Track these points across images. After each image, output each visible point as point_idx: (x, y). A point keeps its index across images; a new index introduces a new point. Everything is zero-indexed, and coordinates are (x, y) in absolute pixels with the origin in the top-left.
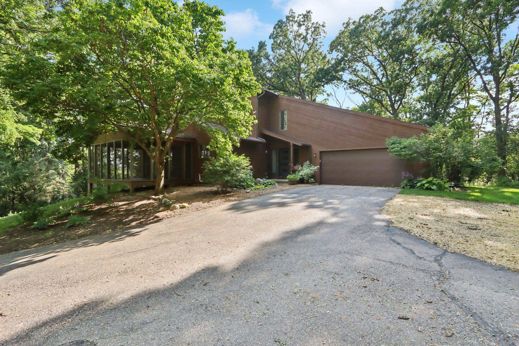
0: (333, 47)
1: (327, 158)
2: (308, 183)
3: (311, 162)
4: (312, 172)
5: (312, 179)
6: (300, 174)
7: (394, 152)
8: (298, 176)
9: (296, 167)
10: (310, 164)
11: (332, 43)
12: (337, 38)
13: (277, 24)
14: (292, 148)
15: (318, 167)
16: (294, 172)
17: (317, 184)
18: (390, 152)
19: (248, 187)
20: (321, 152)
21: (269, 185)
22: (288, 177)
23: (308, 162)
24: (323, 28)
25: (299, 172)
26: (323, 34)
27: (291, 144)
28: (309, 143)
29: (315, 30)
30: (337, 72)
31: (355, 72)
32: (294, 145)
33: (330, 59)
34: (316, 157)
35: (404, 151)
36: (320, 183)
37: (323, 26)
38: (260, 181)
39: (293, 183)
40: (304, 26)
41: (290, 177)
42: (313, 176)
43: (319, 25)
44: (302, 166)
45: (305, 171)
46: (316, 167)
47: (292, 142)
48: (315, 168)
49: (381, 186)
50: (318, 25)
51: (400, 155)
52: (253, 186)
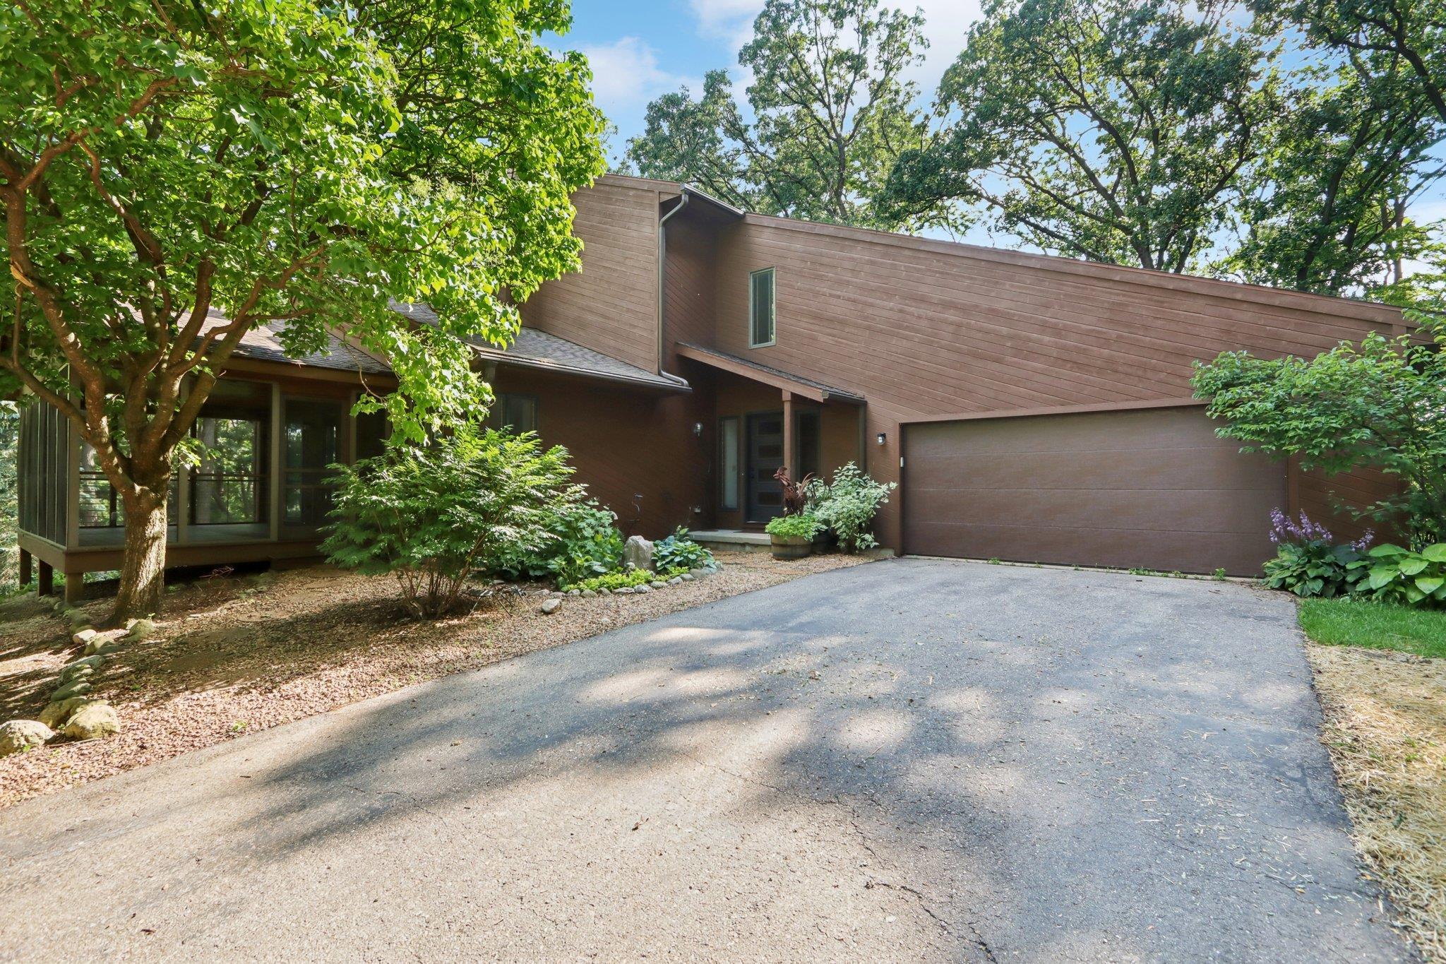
0: (950, 90)
1: (928, 451)
2: (851, 550)
3: (864, 467)
4: (867, 507)
5: (867, 536)
6: (819, 514)
7: (1244, 420)
8: (807, 524)
9: (803, 487)
10: (860, 476)
11: (947, 73)
12: (964, 57)
13: (765, 14)
14: (787, 408)
15: (893, 485)
16: (796, 506)
17: (889, 553)
18: (1222, 420)
19: (575, 581)
20: (904, 428)
21: (680, 564)
22: (769, 527)
23: (851, 466)
24: (918, 28)
25: (817, 505)
26: (915, 49)
27: (786, 396)
28: (859, 393)
29: (890, 36)
30: (965, 165)
31: (1023, 169)
32: (796, 398)
33: (942, 133)
34: (884, 446)
35: (1299, 417)
36: (904, 551)
37: (917, 20)
38: (638, 547)
39: (788, 550)
40: (854, 18)
41: (780, 525)
42: (873, 523)
43: (905, 17)
44: (828, 482)
45: (838, 504)
46: (884, 487)
47: (789, 388)
48: (880, 491)
49: (1165, 571)
50: (901, 19)
51: (1280, 435)
52: (596, 574)
